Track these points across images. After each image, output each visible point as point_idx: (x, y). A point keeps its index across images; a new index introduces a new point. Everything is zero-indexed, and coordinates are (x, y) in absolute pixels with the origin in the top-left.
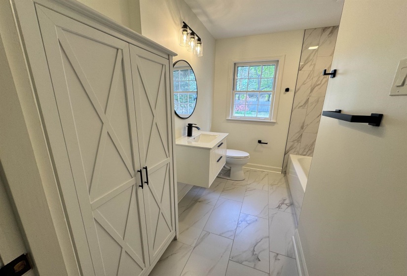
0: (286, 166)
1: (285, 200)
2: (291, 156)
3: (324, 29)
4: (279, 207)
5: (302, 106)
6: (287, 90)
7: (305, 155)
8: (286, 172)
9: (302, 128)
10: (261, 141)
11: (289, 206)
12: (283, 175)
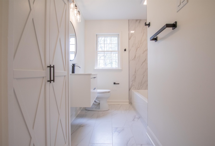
0: (131, 98)
1: (135, 116)
2: (132, 90)
3: (137, 20)
4: (133, 120)
5: (133, 59)
6: (125, 50)
7: (139, 89)
8: (131, 102)
9: (135, 72)
10: (115, 83)
11: (138, 119)
12: (130, 105)
